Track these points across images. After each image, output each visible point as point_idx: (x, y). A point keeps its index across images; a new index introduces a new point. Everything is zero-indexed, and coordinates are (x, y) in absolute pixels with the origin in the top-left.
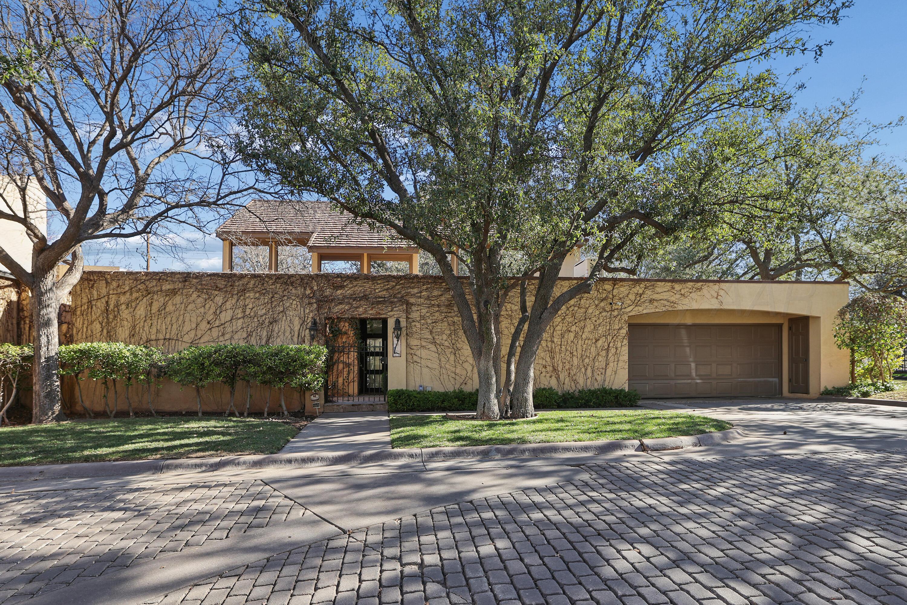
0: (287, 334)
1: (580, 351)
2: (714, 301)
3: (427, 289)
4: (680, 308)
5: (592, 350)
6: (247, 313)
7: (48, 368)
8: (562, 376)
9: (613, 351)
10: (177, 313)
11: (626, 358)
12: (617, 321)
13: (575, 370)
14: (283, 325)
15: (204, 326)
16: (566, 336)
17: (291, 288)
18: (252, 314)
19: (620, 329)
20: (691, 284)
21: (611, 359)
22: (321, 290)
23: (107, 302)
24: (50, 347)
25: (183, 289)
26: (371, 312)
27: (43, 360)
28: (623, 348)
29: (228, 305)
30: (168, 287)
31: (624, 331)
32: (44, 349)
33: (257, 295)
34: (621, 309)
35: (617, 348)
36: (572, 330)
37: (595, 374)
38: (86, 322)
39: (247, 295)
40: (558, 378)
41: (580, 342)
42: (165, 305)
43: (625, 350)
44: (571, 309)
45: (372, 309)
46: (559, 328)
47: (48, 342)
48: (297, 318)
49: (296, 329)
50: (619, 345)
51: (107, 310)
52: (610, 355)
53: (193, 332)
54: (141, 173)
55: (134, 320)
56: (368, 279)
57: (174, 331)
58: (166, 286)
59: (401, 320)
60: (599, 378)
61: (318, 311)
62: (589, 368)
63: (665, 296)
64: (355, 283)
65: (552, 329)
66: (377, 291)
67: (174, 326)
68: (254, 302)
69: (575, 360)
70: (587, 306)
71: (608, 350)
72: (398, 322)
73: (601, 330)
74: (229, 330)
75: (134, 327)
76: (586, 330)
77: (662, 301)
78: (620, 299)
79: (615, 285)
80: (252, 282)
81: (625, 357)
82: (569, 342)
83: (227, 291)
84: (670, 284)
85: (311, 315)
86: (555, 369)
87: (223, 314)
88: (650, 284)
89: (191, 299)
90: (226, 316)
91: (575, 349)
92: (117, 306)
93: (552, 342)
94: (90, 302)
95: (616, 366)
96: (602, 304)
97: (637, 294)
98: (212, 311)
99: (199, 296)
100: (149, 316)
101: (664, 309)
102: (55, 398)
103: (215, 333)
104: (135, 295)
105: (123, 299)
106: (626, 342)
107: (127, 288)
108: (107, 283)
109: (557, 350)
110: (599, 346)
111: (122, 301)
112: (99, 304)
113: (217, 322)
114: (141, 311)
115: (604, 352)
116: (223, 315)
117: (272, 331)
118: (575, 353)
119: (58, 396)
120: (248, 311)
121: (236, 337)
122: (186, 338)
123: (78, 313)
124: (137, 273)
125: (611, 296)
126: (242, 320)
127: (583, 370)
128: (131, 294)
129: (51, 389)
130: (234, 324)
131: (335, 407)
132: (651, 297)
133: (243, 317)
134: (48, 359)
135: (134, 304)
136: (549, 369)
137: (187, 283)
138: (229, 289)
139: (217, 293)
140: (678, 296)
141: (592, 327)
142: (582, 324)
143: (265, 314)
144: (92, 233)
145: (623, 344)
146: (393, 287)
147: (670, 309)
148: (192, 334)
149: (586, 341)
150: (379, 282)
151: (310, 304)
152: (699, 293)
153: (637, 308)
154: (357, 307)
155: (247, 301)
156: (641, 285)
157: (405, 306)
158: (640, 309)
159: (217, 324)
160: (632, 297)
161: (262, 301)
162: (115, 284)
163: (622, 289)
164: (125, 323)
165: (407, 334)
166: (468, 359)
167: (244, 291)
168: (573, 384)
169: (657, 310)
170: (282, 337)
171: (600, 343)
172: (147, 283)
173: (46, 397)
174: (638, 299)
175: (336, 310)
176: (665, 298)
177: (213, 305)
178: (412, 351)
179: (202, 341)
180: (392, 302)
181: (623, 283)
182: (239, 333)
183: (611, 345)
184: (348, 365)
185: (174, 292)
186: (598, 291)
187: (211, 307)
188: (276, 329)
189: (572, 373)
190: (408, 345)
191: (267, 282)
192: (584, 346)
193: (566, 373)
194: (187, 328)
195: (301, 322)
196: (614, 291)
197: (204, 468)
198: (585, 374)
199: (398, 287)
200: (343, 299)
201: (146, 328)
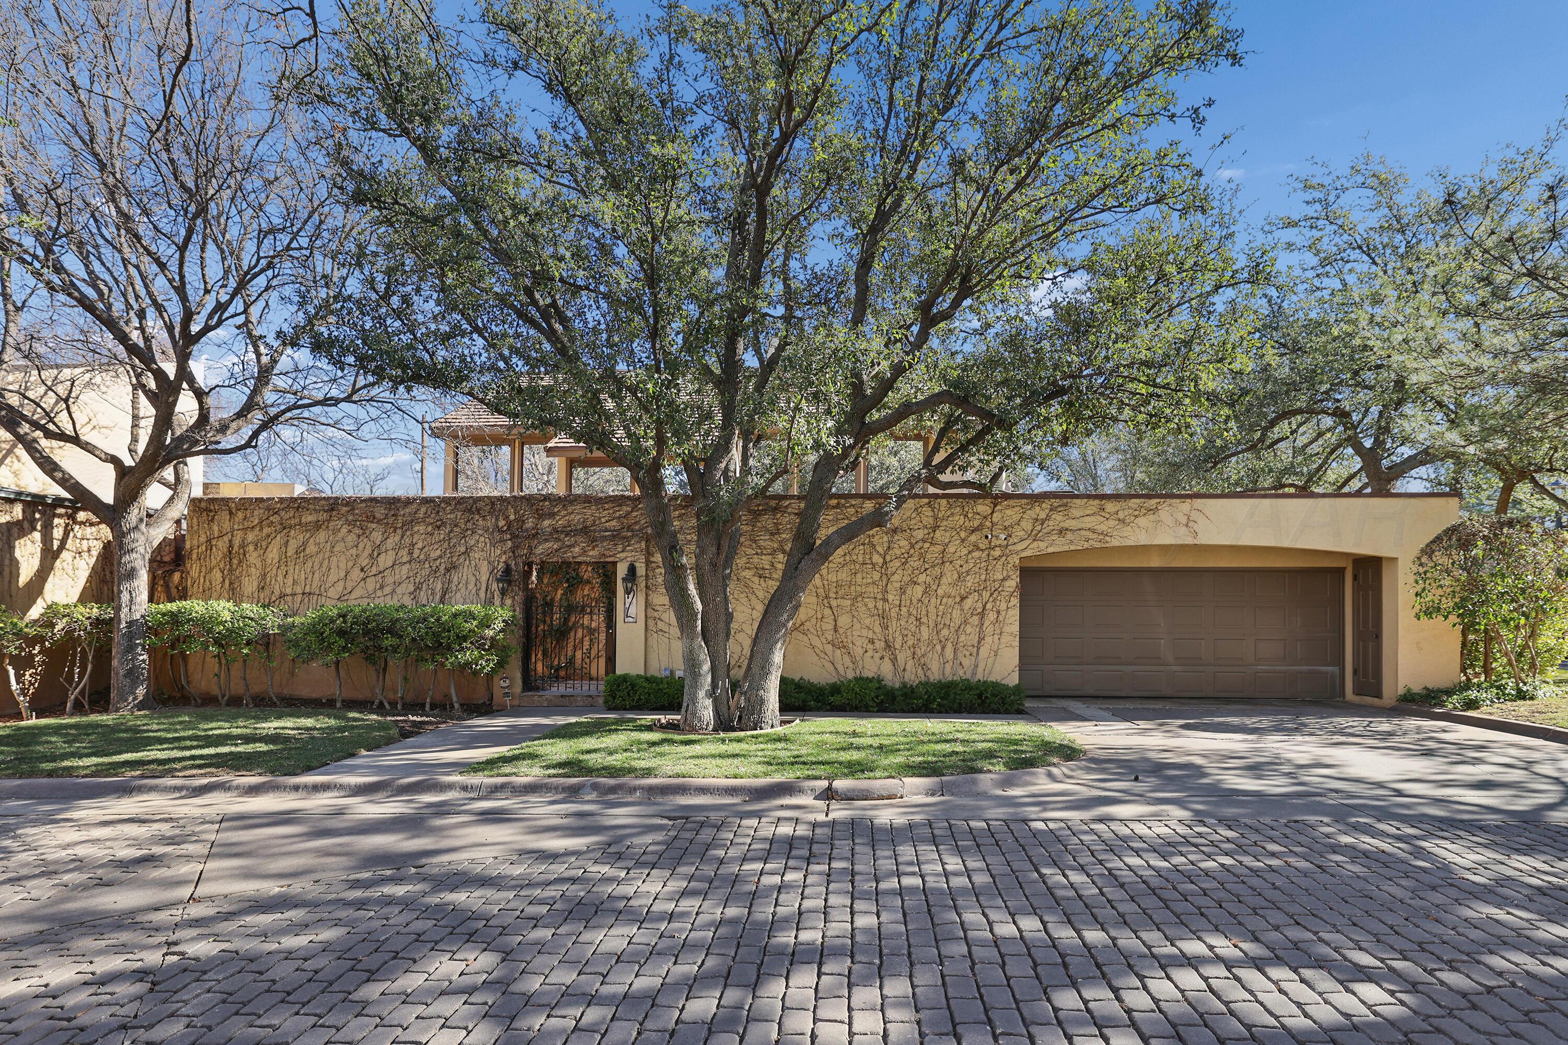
0: (471, 586)
1: (932, 617)
2: (1183, 530)
3: (680, 516)
4: (1115, 543)
5: (954, 615)
6: (415, 556)
7: (130, 636)
8: (901, 658)
9: (992, 616)
10: (321, 556)
11: (1016, 628)
12: (999, 566)
13: (923, 649)
14: (465, 573)
15: (356, 574)
16: (909, 591)
17: (477, 517)
18: (422, 557)
19: (1004, 580)
20: (1138, 501)
21: (989, 630)
22: (521, 521)
23: (230, 541)
24: (133, 607)
25: (329, 521)
26: (591, 553)
27: (123, 625)
28: (1011, 612)
29: (390, 543)
30: (310, 518)
31: (1013, 583)
32: (125, 610)
33: (430, 528)
34: (1007, 546)
35: (998, 612)
36: (919, 581)
37: (960, 655)
38: (203, 569)
39: (416, 529)
40: (894, 661)
41: (933, 600)
42: (304, 545)
43: (1014, 616)
44: (918, 547)
45: (593, 549)
46: (896, 577)
47: (131, 601)
48: (486, 563)
49: (484, 578)
50: (1003, 606)
51: (230, 552)
52: (987, 623)
53: (341, 583)
54: (265, 360)
55: (264, 567)
56: (590, 502)
57: (316, 582)
58: (308, 518)
59: (637, 565)
60: (966, 662)
61: (513, 552)
62: (949, 645)
63: (1089, 522)
64: (570, 509)
65: (885, 580)
66: (603, 520)
67: (317, 575)
68: (425, 539)
69: (925, 633)
70: (947, 541)
71: (982, 615)
72: (632, 570)
73: (970, 581)
74: (389, 580)
75: (264, 576)
76: (944, 580)
77: (1083, 532)
78: (1006, 528)
79: (995, 506)
80: (423, 510)
81: (1014, 627)
82: (915, 601)
83: (388, 524)
84: (1097, 502)
85: (504, 558)
86: (888, 646)
87: (383, 556)
88: (1061, 503)
89: (340, 535)
90: (385, 560)
91: (924, 612)
92: (243, 546)
93: (885, 600)
94: (209, 541)
95: (996, 641)
96: (973, 538)
97: (1037, 520)
98: (366, 553)
99: (350, 531)
100: (284, 559)
101: (1086, 545)
102: (138, 677)
103: (371, 584)
104: (266, 531)
105: (251, 537)
106: (1015, 601)
107: (256, 521)
108: (231, 513)
109: (893, 614)
110: (966, 607)
111: (250, 539)
112: (220, 544)
113: (374, 568)
114: (273, 554)
115: (976, 618)
116: (382, 558)
117: (450, 582)
118: (924, 620)
119: (143, 674)
120: (416, 553)
121: (399, 590)
122: (333, 593)
123: (194, 556)
124: (269, 499)
125: (988, 524)
126: (407, 566)
127: (938, 647)
128: (261, 530)
129: (134, 665)
130: (397, 572)
131: (536, 698)
132: (1062, 525)
133: (410, 562)
134: (130, 624)
135: (264, 544)
136: (880, 645)
137: (334, 513)
138: (391, 520)
139: (374, 526)
140: (1112, 523)
141: (956, 576)
142: (937, 570)
143: (441, 557)
144: (189, 448)
145: (1010, 604)
146: (629, 513)
147: (1098, 545)
148: (340, 587)
149: (945, 600)
150: (606, 506)
151: (502, 541)
152: (1152, 517)
153: (1035, 544)
154: (570, 546)
155: (416, 537)
156: (1044, 505)
157: (643, 544)
158: (1042, 545)
159: (374, 572)
160: (1027, 525)
161: (436, 538)
162: (240, 515)
163: (1009, 512)
164: (253, 570)
165: (647, 587)
166: (744, 627)
167: (410, 523)
168: (920, 671)
169: (1072, 548)
170: (463, 590)
171: (968, 603)
172: (282, 513)
173: (125, 676)
174: (1039, 528)
175: (539, 550)
176: (1088, 526)
177: (369, 544)
178: (656, 614)
179: (353, 596)
180: (624, 538)
181: (1012, 502)
182: (404, 585)
183: (989, 606)
184: (591, 631)
185: (317, 526)
186: (966, 516)
187: (366, 547)
188: (456, 578)
189: (919, 653)
190: (647, 604)
191: (444, 509)
192: (941, 608)
193: (909, 653)
194: (332, 578)
195: (491, 568)
196: (995, 515)
197: (184, 793)
198: (942, 654)
199: (635, 514)
200: (551, 534)
201: (280, 578)
